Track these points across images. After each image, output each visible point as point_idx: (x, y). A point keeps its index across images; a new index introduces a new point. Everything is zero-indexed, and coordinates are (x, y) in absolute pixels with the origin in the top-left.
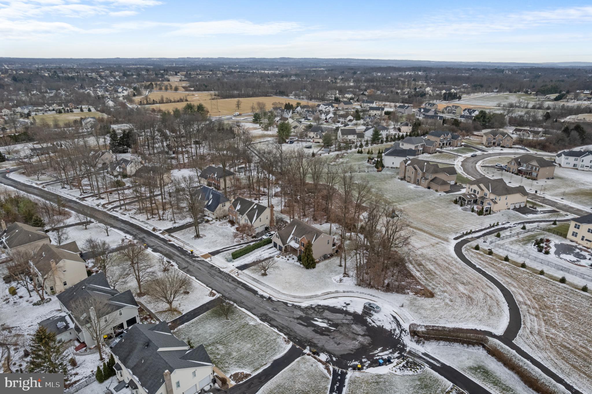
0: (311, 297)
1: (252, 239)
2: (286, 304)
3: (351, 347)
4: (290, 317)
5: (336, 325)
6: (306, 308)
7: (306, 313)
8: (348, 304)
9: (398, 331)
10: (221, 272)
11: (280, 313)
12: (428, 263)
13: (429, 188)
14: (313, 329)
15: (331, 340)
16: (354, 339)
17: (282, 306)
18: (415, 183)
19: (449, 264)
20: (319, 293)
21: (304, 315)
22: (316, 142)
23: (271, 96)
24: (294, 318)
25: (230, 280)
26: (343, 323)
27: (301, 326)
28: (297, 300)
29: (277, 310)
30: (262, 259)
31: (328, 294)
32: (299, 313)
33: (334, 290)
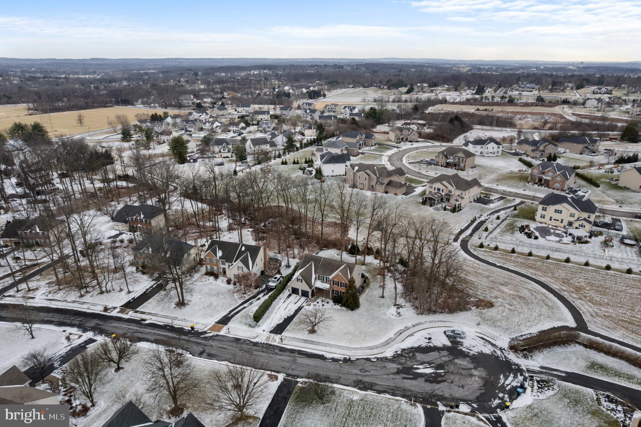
1: (256, 291)
2: (368, 359)
3: (476, 385)
4: (388, 375)
5: (439, 367)
6: (394, 357)
7: (400, 364)
8: (430, 339)
9: (499, 353)
10: (256, 344)
11: (372, 373)
13: (387, 193)
14: (423, 379)
15: (452, 385)
16: (471, 376)
17: (368, 364)
18: (369, 189)
19: (473, 268)
20: (391, 335)
21: (400, 367)
22: (224, 157)
23: (111, 106)
24: (393, 374)
25: (277, 351)
26: (446, 362)
27: (410, 381)
28: (375, 351)
29: (367, 371)
30: (292, 313)
31: (401, 333)
32: (394, 366)
33: (402, 327)
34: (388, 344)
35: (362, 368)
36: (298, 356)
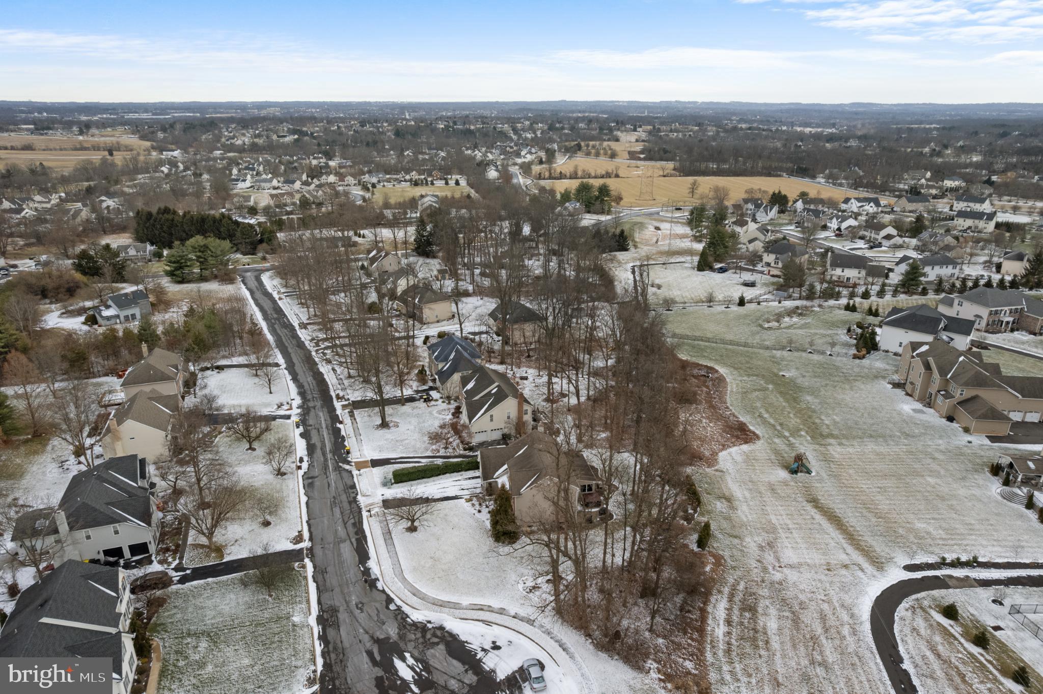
1: (462, 452)
2: (389, 600)
4: (368, 633)
5: (428, 685)
6: (415, 625)
7: (403, 636)
8: (497, 648)
11: (362, 616)
12: (773, 611)
13: (951, 419)
14: (381, 674)
17: (378, 605)
18: (921, 400)
19: (826, 631)
20: (465, 601)
21: (395, 639)
22: (773, 276)
23: (780, 176)
24: (373, 637)
25: (351, 522)
26: (446, 687)
27: (367, 660)
28: (414, 600)
29: (361, 609)
30: (436, 497)
31: (482, 609)
32: (392, 631)
33: (496, 604)
34: (441, 606)
35: (364, 601)
36: (353, 540)
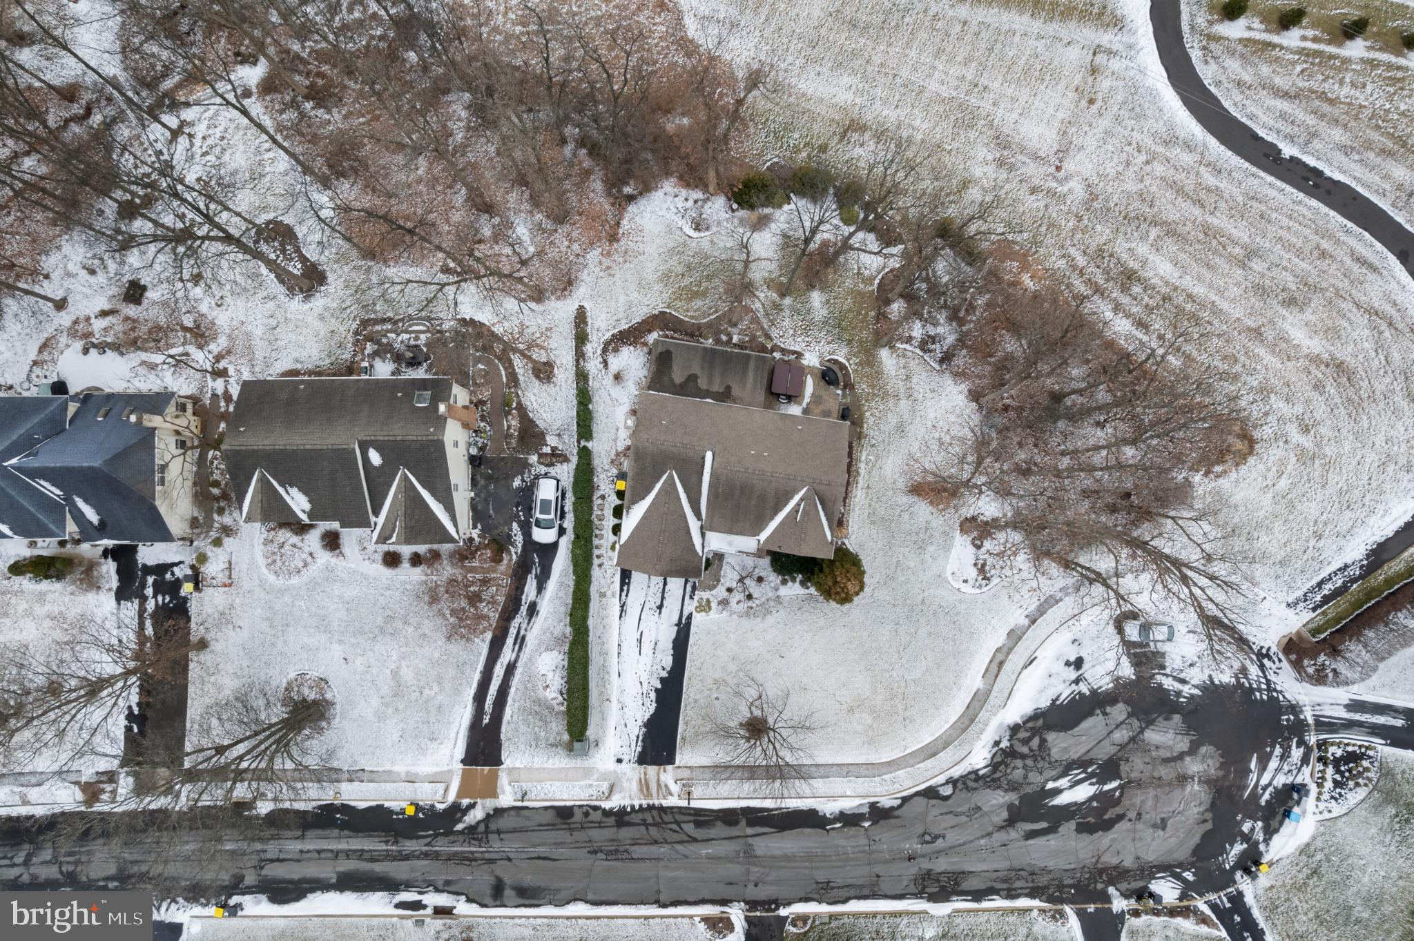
0: (970, 718)
2: (930, 793)
3: (1194, 811)
4: (989, 834)
5: (1109, 769)
6: (994, 765)
7: (1013, 787)
8: (1079, 663)
9: (1254, 671)
11: (952, 838)
14: (1072, 825)
15: (1140, 826)
16: (1183, 779)
17: (935, 812)
20: (974, 681)
21: (1013, 797)
24: (1001, 828)
26: (1123, 747)
27: (1040, 842)
28: (945, 757)
29: (936, 837)
31: (1001, 664)
32: (997, 801)
33: (1000, 639)
34: (972, 721)
35: (920, 830)
36: (750, 831)
